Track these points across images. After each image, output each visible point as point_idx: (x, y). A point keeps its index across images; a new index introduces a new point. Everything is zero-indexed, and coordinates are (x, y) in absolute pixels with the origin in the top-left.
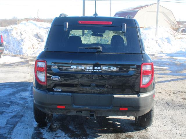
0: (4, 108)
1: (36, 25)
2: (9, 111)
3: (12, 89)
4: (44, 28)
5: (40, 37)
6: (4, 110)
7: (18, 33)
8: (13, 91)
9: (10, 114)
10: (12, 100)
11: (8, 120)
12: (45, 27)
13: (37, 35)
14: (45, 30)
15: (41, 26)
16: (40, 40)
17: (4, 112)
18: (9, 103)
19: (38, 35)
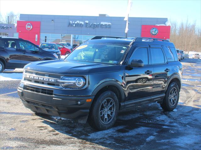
0: (193, 123)
2: (190, 120)
3: (175, 143)
6: (194, 121)
8: (176, 139)
9: (190, 118)
10: (183, 128)
11: (193, 115)
17: (193, 120)
18: (188, 126)
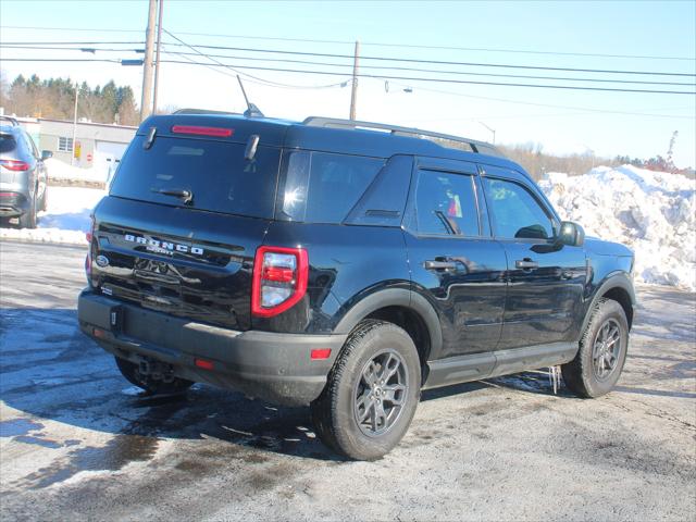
1: (639, 181)
4: (666, 193)
5: (638, 220)
7: (565, 204)
12: (671, 190)
13: (629, 214)
14: (666, 199)
15: (657, 184)
16: (634, 231)
19: (633, 213)
